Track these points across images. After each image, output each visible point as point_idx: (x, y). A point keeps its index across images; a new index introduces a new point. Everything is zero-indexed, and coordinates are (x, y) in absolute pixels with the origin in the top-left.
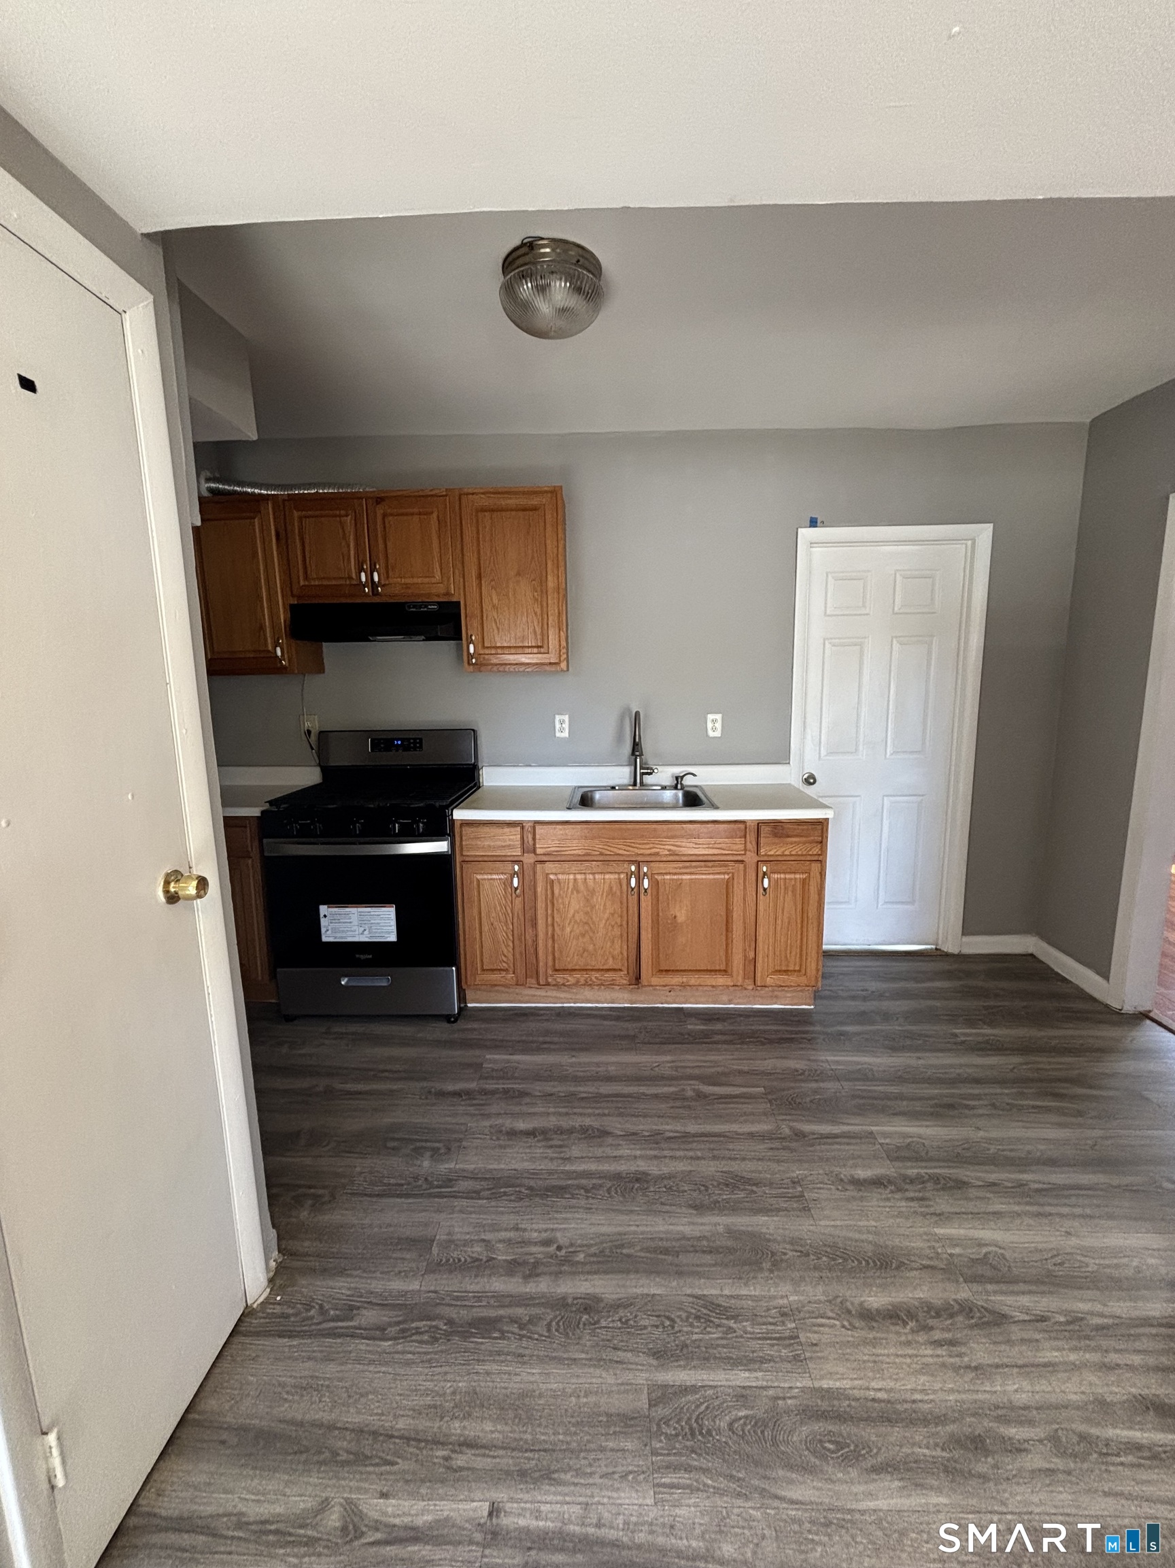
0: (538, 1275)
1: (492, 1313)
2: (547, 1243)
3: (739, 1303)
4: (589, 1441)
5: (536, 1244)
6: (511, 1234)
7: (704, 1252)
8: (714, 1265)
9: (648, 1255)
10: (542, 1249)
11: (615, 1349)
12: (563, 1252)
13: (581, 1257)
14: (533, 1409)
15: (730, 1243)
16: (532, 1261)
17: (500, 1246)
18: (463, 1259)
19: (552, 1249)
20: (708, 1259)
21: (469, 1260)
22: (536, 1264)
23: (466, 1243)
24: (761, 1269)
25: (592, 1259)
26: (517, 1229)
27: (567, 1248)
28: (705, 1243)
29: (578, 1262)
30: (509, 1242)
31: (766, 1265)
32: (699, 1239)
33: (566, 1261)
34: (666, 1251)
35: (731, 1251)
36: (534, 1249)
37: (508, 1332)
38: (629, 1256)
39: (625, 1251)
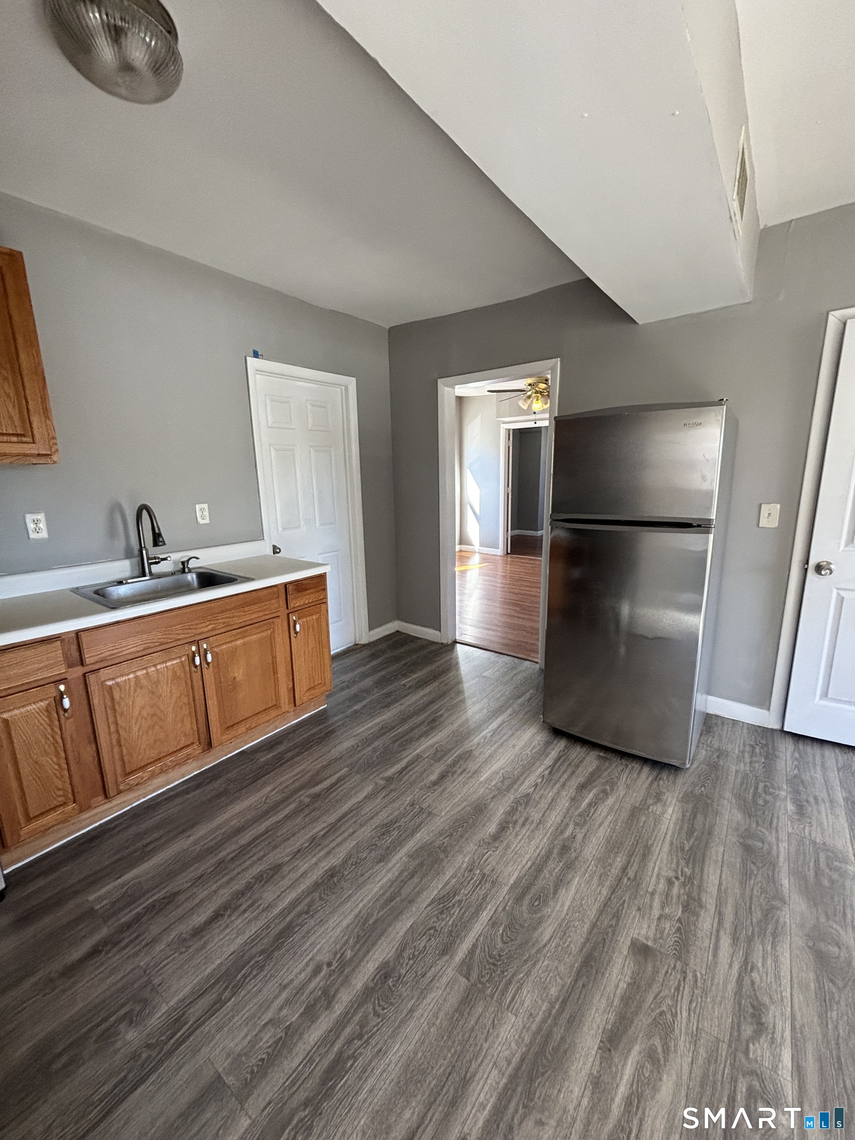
0: (334, 996)
1: (331, 1056)
2: (317, 971)
3: (450, 885)
4: (463, 1036)
5: (310, 980)
6: (284, 996)
7: (410, 878)
8: (422, 880)
9: (385, 910)
10: (318, 979)
11: (423, 976)
12: (335, 964)
13: (349, 954)
14: (420, 1065)
15: (417, 862)
16: (320, 993)
17: (284, 1012)
18: (264, 1056)
19: (325, 969)
20: (416, 880)
21: (270, 1050)
22: (325, 991)
23: (253, 1043)
24: (442, 860)
25: (357, 947)
26: (285, 987)
27: (334, 959)
28: (405, 874)
29: (352, 959)
30: (288, 1002)
31: (442, 856)
32: (400, 874)
33: (343, 965)
34: (392, 899)
35: (421, 864)
36: (312, 985)
37: (356, 1050)
38: (375, 922)
39: (371, 922)
